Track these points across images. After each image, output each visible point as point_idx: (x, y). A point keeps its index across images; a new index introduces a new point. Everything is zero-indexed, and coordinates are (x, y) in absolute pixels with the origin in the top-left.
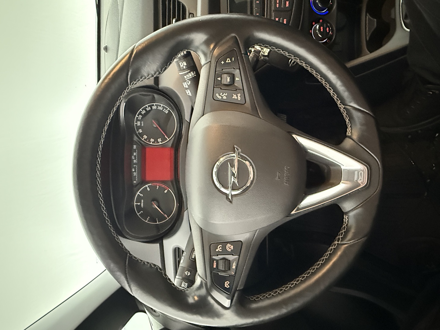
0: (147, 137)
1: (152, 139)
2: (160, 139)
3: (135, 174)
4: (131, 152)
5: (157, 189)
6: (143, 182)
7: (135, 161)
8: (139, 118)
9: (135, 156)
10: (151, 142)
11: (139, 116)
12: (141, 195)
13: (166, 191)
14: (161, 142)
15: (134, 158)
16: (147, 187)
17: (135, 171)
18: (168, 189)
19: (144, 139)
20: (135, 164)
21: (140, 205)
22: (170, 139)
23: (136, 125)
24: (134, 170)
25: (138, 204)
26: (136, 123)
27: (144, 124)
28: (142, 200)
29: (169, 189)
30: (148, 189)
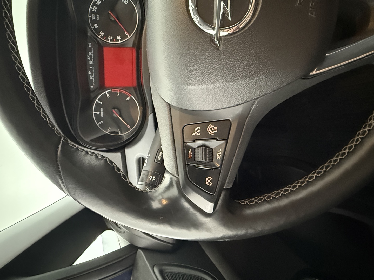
0: (103, 33)
1: (109, 36)
2: (120, 36)
3: (92, 77)
4: (85, 50)
5: (118, 95)
6: (102, 87)
7: (91, 62)
8: (94, 10)
9: (91, 56)
10: (110, 40)
11: (93, 8)
12: (100, 103)
13: (128, 99)
14: (121, 40)
15: (89, 58)
16: (107, 93)
17: (92, 74)
18: (130, 96)
19: (100, 36)
20: (91, 65)
21: (100, 114)
22: (131, 36)
23: (91, 18)
24: (90, 73)
25: (97, 113)
26: (91, 17)
27: (99, 18)
28: (102, 109)
29: (132, 96)
30: (107, 96)
